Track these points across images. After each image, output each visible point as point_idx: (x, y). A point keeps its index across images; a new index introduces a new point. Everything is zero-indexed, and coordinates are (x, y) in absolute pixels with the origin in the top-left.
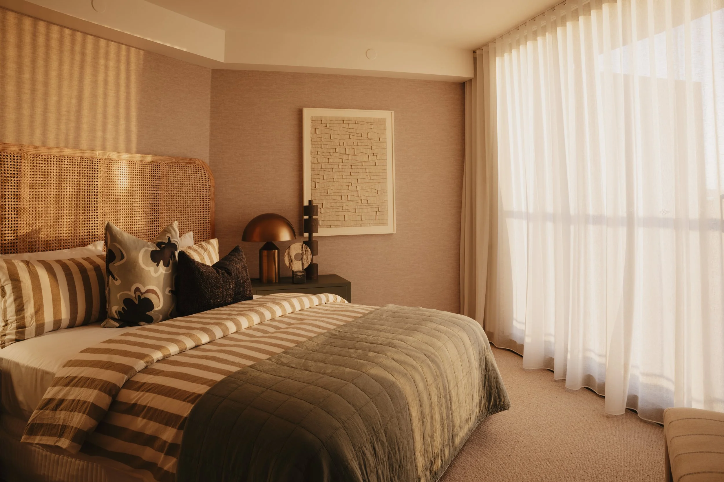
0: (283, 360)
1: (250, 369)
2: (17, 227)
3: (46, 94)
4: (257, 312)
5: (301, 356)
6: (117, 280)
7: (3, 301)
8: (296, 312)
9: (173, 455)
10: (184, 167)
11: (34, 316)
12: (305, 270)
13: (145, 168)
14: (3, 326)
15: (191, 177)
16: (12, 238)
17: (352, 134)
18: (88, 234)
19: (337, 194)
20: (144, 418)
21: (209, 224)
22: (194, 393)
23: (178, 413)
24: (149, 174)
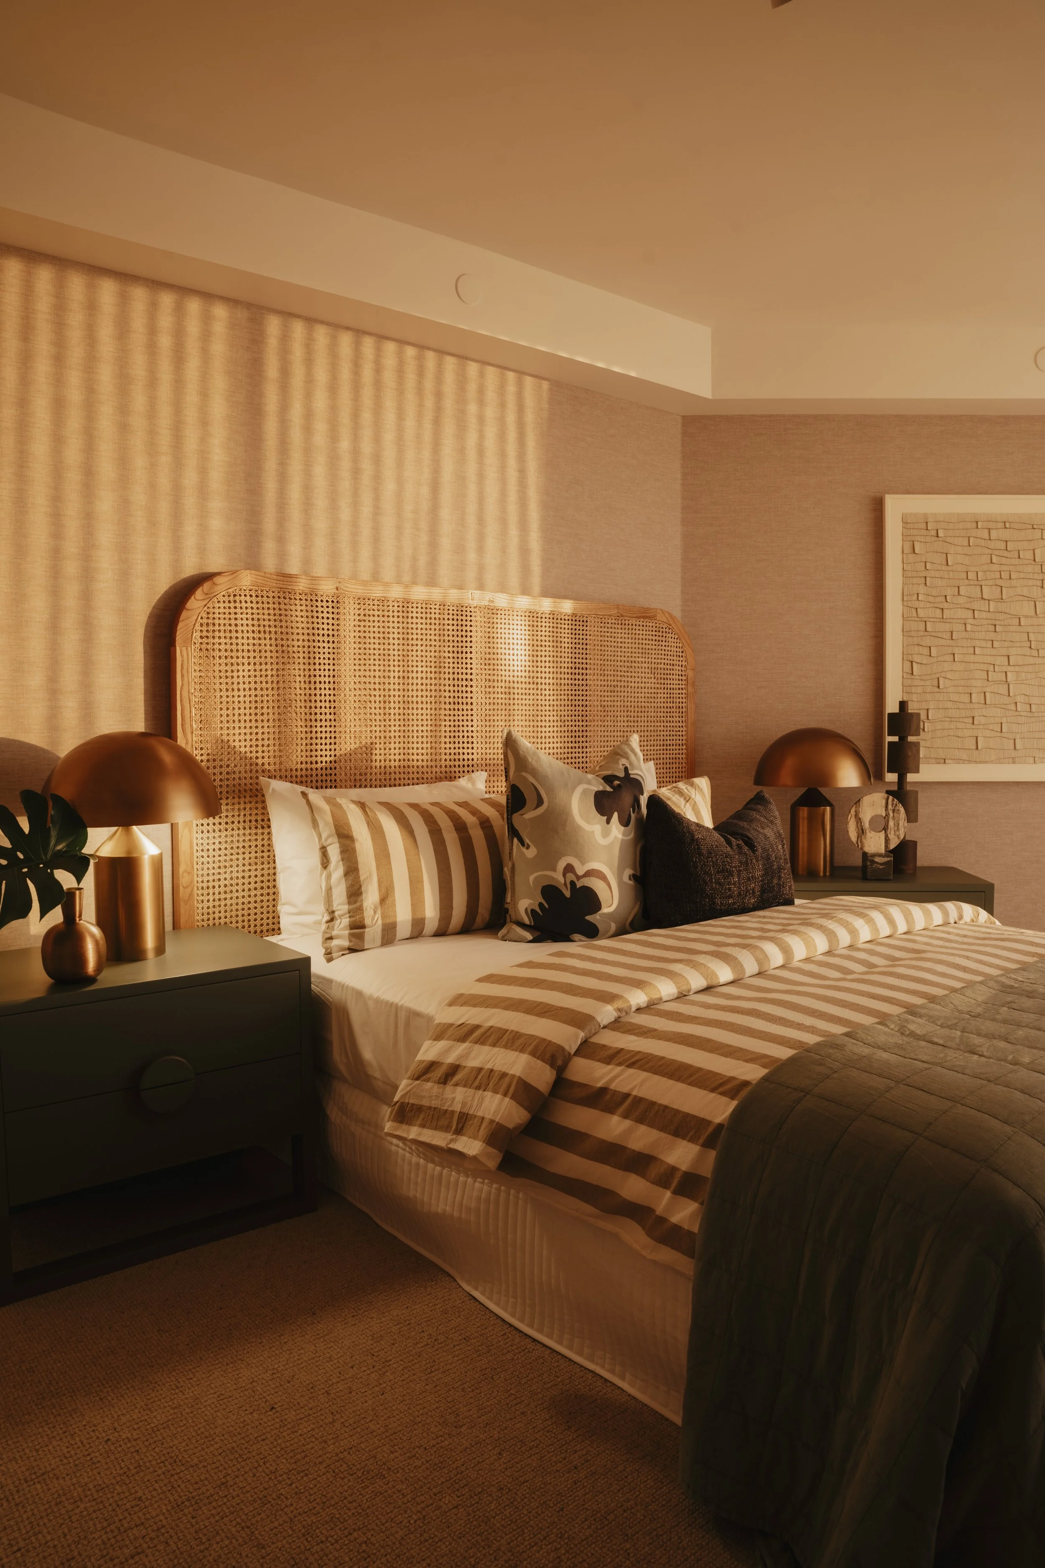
0: (912, 1027)
1: (847, 1039)
2: (334, 739)
3: (377, 478)
4: (820, 927)
5: (949, 1023)
6: (528, 847)
7: (324, 876)
8: (897, 936)
9: (692, 1197)
10: (634, 627)
11: (379, 908)
12: (892, 851)
13: (559, 626)
14: (327, 922)
15: (647, 647)
16: (328, 759)
17: (997, 552)
18: (457, 757)
19: (961, 689)
20: (625, 1116)
21: (684, 747)
22: (732, 1079)
23: (702, 1115)
24: (566, 640)
